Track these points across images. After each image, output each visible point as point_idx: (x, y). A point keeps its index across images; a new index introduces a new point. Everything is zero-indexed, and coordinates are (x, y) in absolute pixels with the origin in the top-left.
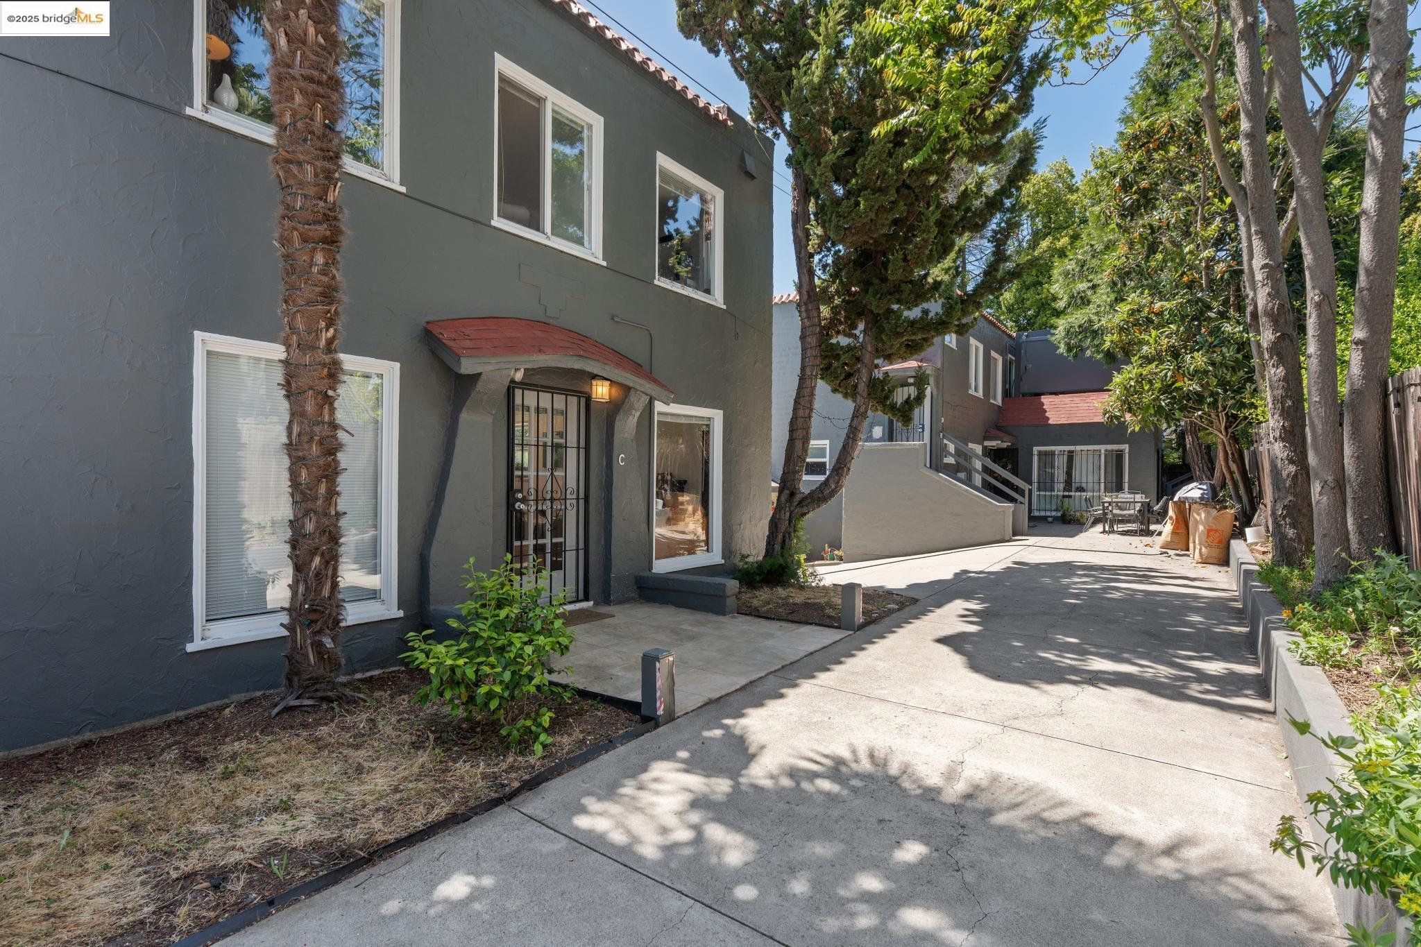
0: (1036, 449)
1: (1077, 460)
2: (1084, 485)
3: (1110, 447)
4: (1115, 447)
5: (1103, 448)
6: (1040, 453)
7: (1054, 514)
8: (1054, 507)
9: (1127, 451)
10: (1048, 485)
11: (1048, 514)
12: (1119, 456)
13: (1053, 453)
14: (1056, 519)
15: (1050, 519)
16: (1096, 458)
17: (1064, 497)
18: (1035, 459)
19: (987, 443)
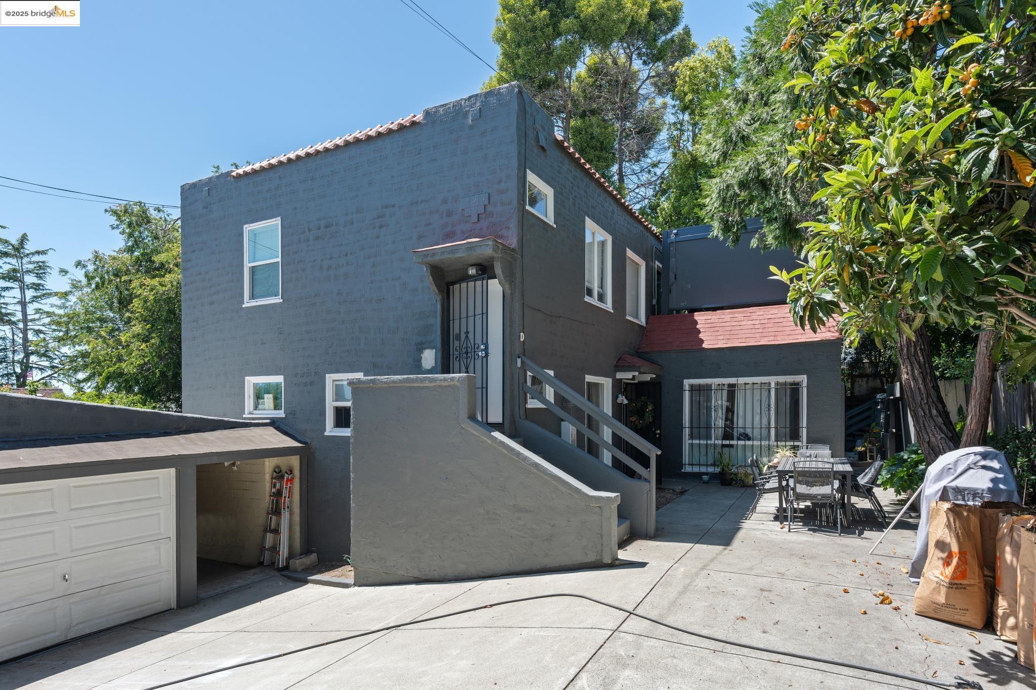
0: (687, 383)
1: (739, 397)
2: (749, 431)
3: (782, 379)
4: (790, 379)
5: (773, 380)
6: (692, 388)
7: (711, 470)
8: (710, 461)
9: (805, 384)
10: (703, 431)
11: (703, 469)
12: (795, 389)
13: (708, 388)
14: (713, 476)
15: (705, 477)
16: (765, 394)
17: (723, 446)
18: (687, 395)
19: (619, 375)
